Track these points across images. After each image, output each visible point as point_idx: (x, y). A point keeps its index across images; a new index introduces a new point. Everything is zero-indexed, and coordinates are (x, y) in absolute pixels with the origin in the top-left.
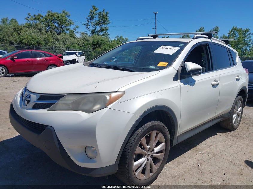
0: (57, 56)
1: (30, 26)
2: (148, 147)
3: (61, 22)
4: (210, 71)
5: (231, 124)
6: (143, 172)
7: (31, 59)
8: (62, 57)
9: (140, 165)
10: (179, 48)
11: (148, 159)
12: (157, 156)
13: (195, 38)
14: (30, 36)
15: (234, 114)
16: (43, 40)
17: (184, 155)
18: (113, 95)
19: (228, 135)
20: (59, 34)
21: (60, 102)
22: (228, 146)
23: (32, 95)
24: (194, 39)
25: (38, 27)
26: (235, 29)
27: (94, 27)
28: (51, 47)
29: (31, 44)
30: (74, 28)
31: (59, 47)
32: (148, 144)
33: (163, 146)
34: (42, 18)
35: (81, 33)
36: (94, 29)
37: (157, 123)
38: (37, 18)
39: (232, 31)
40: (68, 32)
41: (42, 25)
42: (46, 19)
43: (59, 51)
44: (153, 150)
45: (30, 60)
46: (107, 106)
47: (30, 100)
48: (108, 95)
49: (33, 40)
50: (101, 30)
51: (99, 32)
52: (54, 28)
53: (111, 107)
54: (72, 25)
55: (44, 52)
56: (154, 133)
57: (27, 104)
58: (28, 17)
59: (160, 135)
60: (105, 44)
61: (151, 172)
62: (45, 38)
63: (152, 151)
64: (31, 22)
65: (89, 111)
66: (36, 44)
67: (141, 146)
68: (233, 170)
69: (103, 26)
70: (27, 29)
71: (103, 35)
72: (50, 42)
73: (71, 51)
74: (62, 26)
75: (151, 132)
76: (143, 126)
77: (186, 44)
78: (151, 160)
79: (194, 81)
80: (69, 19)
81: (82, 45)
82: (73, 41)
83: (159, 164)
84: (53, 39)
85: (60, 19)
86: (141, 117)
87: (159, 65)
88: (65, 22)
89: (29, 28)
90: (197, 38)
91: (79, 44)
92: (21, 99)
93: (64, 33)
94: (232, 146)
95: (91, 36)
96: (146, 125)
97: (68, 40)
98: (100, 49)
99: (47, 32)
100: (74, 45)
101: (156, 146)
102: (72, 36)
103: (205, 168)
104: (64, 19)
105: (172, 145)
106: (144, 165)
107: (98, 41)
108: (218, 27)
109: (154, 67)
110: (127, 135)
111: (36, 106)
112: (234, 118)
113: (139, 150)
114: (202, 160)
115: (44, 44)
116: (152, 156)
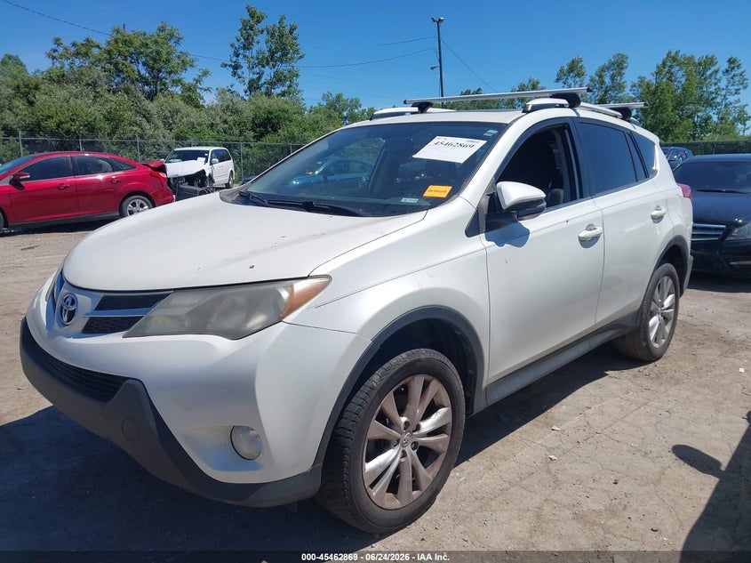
0: (149, 166)
1: (63, 75)
2: (404, 419)
3: (155, 60)
4: (575, 199)
5: (644, 344)
6: (393, 487)
7: (70, 179)
8: (163, 169)
9: (382, 470)
10: (482, 143)
11: (404, 451)
12: (429, 442)
13: (529, 109)
14: (63, 108)
15: (652, 316)
16: (105, 117)
17: (511, 436)
18: (299, 287)
19: (635, 376)
20: (151, 96)
21: (158, 313)
22: (634, 406)
23: (81, 298)
24: (526, 111)
25: (87, 78)
26: (674, 59)
27: (257, 70)
28: (130, 139)
29: (68, 132)
30: (197, 77)
31: (152, 136)
32: (401, 413)
33: (445, 415)
34: (97, 49)
35: (217, 92)
36: (255, 77)
37: (424, 354)
38: (83, 50)
39: (664, 64)
40: (178, 90)
41: (98, 72)
42: (109, 52)
43: (154, 150)
44: (418, 428)
45: (69, 183)
46: (283, 318)
47: (74, 311)
48: (286, 288)
49: (73, 120)
50: (278, 79)
51: (272, 84)
52: (137, 79)
53: (295, 319)
54: (189, 68)
55: (108, 157)
56: (417, 383)
57: (69, 321)
58: (55, 51)
59: (436, 387)
60: (291, 121)
61: (416, 486)
62: (110, 113)
63: (414, 431)
64: (66, 63)
65: (236, 335)
66: (83, 131)
67: (383, 418)
68: (639, 471)
69: (282, 67)
70: (53, 87)
71: (283, 94)
72: (126, 122)
73: (190, 146)
74: (160, 71)
75: (408, 379)
76: (386, 366)
77: (502, 128)
78: (411, 454)
79: (526, 233)
80: (179, 49)
81: (222, 126)
82: (194, 115)
83: (436, 466)
84: (133, 112)
85: (151, 52)
86: (375, 341)
87: (427, 194)
88: (168, 61)
89: (59, 82)
90: (536, 108)
91: (212, 124)
92: (51, 307)
93: (166, 93)
94: (646, 404)
95: (247, 98)
96: (393, 361)
97: (179, 115)
98: (275, 137)
99: (114, 93)
100: (199, 129)
101: (426, 416)
102: (191, 99)
103: (565, 469)
104: (164, 53)
105: (470, 411)
106: (392, 469)
107: (270, 113)
108: (623, 56)
109: (413, 201)
110: (341, 393)
111: (94, 328)
112: (653, 326)
113: (376, 430)
114: (558, 448)
115: (109, 131)
116: (415, 443)
